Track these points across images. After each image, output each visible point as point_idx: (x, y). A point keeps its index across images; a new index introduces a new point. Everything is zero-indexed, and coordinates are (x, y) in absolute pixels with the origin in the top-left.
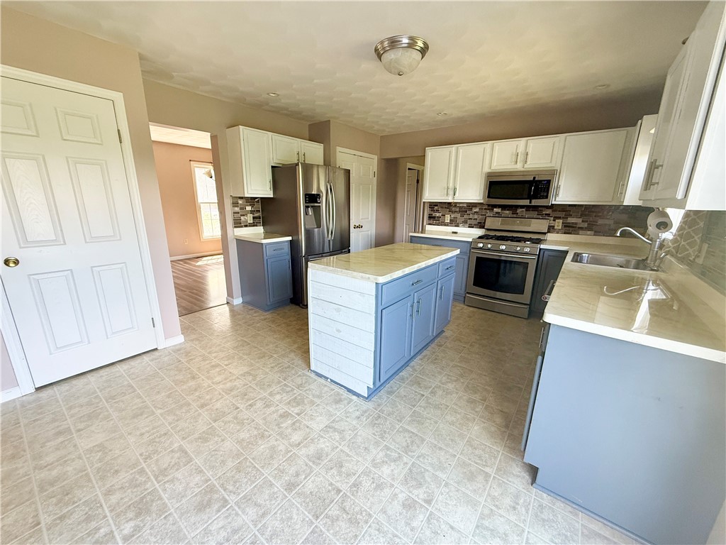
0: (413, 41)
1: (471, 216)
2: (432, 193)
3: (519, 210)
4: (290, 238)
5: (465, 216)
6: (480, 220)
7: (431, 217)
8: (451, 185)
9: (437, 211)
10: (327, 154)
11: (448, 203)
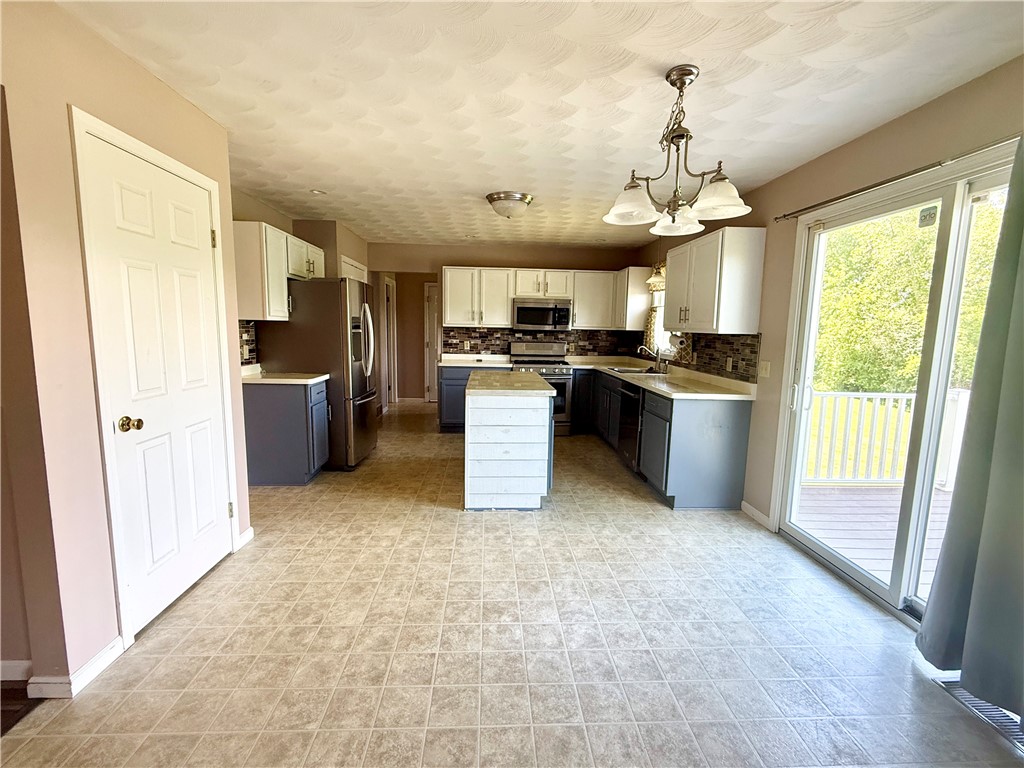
0: (524, 196)
1: (493, 342)
2: (453, 318)
3: (539, 336)
4: (327, 377)
5: (487, 343)
6: (503, 345)
7: (446, 345)
8: (476, 309)
9: (454, 337)
10: (331, 263)
11: (467, 328)
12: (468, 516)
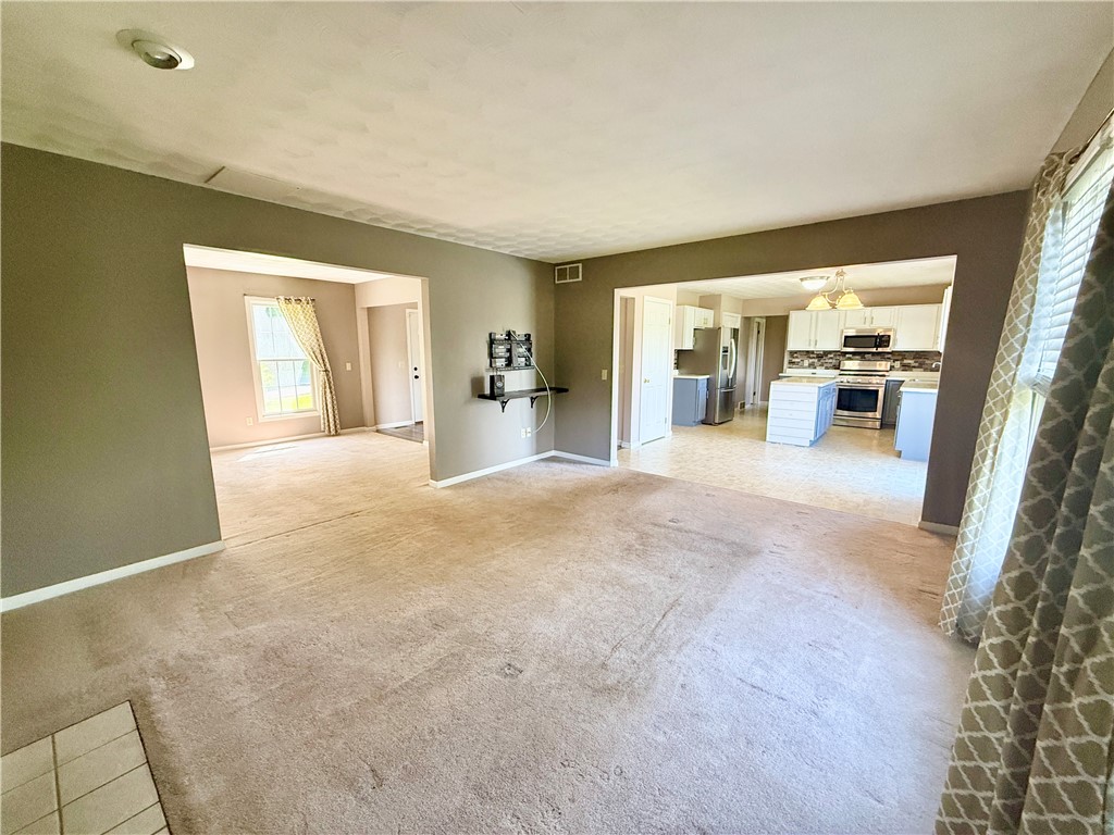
1: (827, 361)
2: (796, 344)
3: (868, 356)
4: (708, 377)
5: (822, 361)
6: (834, 363)
7: (791, 362)
8: (813, 340)
9: (797, 357)
10: (717, 318)
11: (808, 352)
12: (768, 448)
